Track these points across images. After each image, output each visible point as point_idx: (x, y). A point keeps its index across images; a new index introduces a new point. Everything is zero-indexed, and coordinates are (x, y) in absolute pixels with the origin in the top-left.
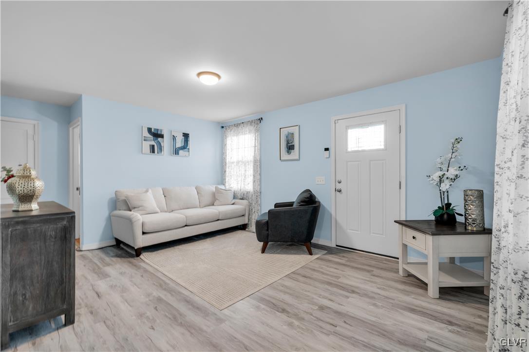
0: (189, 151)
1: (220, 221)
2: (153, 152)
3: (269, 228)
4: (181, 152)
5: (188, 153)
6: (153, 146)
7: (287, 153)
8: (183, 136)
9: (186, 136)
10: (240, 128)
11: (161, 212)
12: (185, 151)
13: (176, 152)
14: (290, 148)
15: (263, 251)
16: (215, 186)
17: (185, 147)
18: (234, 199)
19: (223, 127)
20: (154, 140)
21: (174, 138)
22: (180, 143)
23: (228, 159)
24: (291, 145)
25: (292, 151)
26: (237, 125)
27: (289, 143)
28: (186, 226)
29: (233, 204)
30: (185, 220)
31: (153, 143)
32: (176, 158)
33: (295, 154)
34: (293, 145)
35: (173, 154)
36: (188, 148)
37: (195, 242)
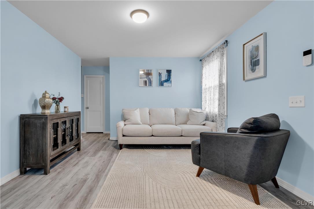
0: (171, 83)
1: (183, 137)
2: (146, 85)
3: (201, 152)
4: (165, 84)
5: (171, 84)
6: (146, 82)
7: (251, 71)
8: (167, 72)
9: (169, 72)
10: (211, 56)
11: (142, 124)
12: (168, 83)
13: (161, 84)
14: (255, 64)
15: (198, 175)
16: (189, 109)
17: (168, 80)
18: (205, 120)
19: (201, 60)
20: (146, 78)
21: (160, 74)
22: (164, 77)
23: (203, 87)
24: (256, 61)
25: (257, 67)
26: (209, 56)
27: (253, 59)
28: (152, 136)
29: (204, 125)
30: (151, 131)
31: (146, 79)
32: (161, 88)
33: (260, 70)
34: (258, 60)
35: (159, 86)
36: (170, 80)
37: (163, 150)
